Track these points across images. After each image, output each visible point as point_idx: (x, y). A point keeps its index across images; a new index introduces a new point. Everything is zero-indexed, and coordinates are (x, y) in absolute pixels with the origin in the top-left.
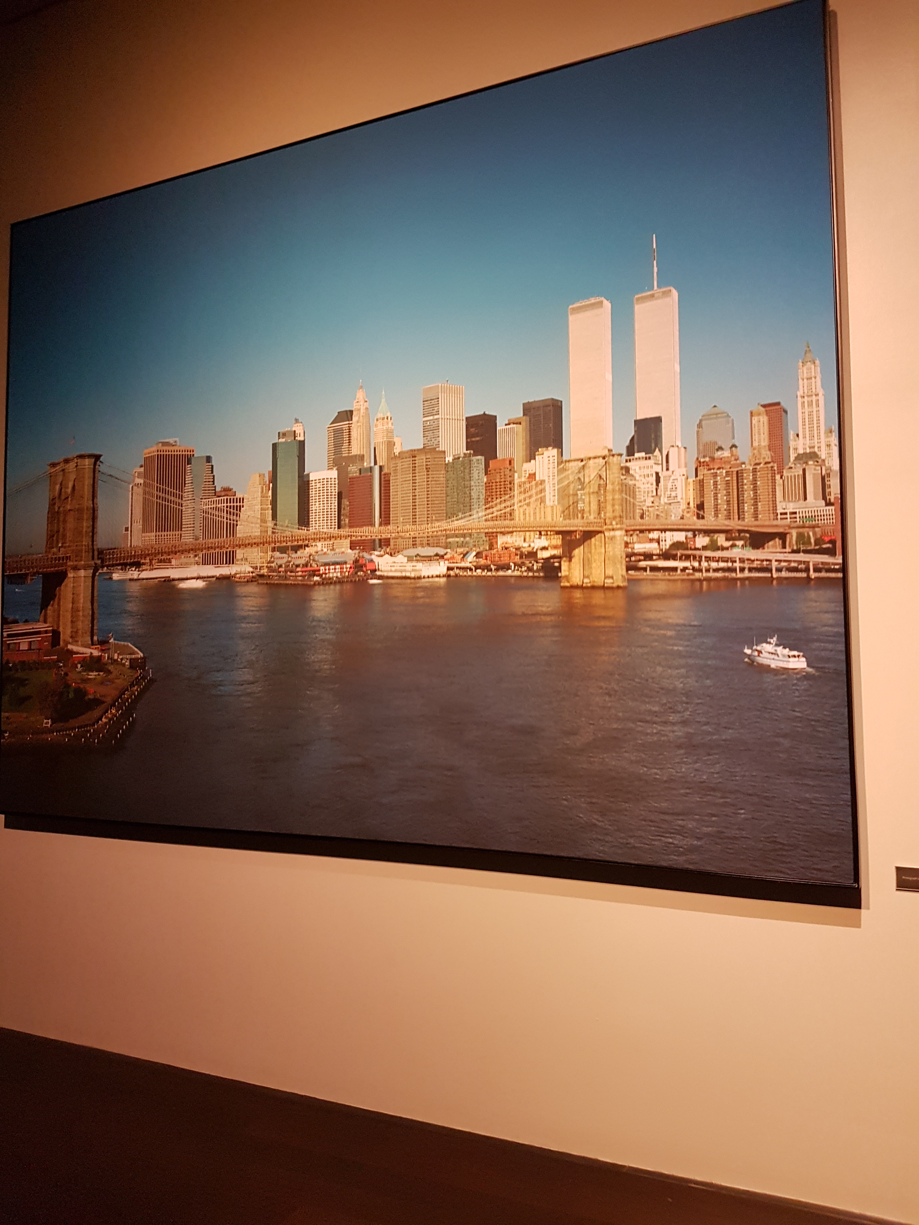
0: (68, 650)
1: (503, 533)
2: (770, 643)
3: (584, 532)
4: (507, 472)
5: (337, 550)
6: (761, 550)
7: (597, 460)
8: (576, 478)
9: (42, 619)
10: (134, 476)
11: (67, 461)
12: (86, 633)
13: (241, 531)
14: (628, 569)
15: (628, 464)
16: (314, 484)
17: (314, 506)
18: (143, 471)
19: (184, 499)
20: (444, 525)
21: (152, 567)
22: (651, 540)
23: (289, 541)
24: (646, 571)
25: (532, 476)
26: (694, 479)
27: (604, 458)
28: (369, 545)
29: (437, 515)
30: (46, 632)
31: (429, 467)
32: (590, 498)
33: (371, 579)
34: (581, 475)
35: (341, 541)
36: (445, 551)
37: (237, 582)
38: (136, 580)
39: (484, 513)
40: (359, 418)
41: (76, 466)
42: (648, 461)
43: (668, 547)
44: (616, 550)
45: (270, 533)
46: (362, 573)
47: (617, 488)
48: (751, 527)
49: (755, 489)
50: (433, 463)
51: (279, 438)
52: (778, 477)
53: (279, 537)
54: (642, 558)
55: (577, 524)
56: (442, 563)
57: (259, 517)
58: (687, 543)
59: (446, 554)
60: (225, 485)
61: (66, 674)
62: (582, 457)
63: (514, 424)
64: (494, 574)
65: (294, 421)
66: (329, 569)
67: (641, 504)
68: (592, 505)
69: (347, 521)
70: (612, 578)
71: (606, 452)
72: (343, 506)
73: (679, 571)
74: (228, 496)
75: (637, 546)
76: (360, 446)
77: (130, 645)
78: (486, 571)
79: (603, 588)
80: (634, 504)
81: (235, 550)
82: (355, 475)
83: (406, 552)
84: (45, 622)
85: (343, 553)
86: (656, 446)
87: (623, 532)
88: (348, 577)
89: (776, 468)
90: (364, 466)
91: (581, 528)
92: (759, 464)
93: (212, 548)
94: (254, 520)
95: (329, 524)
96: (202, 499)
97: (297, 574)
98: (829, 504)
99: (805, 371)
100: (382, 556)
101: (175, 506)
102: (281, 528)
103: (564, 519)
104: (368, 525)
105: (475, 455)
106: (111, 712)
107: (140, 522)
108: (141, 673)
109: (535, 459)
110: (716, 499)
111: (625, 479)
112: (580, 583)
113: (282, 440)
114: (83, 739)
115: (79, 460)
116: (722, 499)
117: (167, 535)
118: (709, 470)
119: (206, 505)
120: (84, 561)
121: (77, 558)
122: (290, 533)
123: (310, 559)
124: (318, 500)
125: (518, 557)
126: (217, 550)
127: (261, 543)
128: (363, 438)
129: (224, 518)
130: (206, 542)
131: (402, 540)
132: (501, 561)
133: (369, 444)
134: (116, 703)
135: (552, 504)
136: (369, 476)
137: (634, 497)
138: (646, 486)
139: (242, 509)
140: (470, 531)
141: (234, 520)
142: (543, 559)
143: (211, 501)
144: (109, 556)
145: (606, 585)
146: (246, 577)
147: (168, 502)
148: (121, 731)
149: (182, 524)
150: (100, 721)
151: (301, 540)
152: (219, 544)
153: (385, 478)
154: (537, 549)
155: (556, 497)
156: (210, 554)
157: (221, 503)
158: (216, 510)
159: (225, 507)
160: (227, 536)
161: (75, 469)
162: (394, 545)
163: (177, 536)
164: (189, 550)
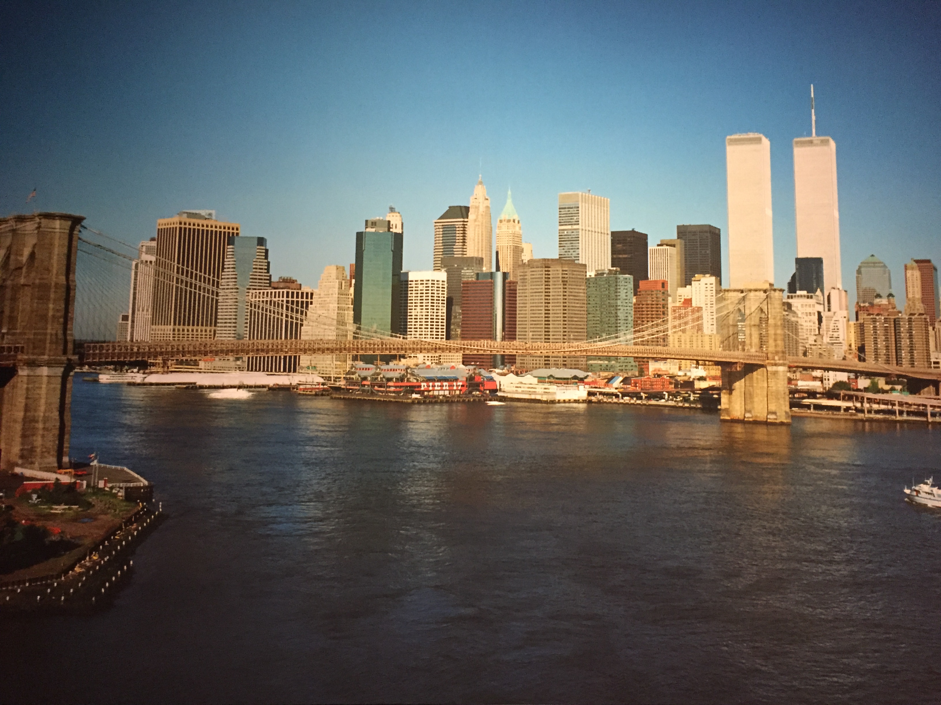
0: (16, 475)
1: (656, 359)
2: (926, 484)
3: (746, 364)
4: (660, 295)
5: (445, 364)
6: (917, 396)
7: (757, 293)
8: (736, 308)
10: (140, 252)
11: (22, 219)
12: (49, 453)
13: (308, 332)
14: (792, 405)
15: (790, 301)
16: (414, 286)
17: (413, 311)
18: (156, 245)
19: (220, 287)
20: (584, 345)
21: (166, 369)
22: (815, 378)
23: (378, 349)
24: (810, 409)
25: (688, 302)
26: (855, 322)
27: (765, 291)
29: (576, 334)
31: (566, 280)
32: (751, 330)
33: (490, 400)
34: (741, 307)
35: (450, 354)
36: (586, 374)
37: (300, 394)
38: (139, 384)
39: (632, 336)
40: (477, 216)
41: (39, 228)
42: (810, 300)
43: (831, 386)
44: (779, 385)
45: (350, 337)
46: (478, 393)
47: (779, 323)
48: (908, 372)
49: (911, 337)
50: (571, 276)
51: (366, 228)
52: (930, 328)
53: (363, 344)
54: (806, 395)
55: (738, 356)
56: (581, 387)
57: (335, 317)
58: (849, 384)
59: (586, 377)
60: (286, 275)
61: (10, 508)
62: (742, 287)
63: (667, 245)
64: (644, 402)
65: (388, 210)
66: (434, 386)
67: (804, 341)
68: (753, 338)
69: (459, 331)
70: (774, 413)
71: (767, 286)
72: (453, 314)
73: (842, 411)
74: (289, 288)
75: (800, 383)
76: (478, 248)
77: (125, 469)
78: (635, 399)
79: (766, 423)
80: (796, 341)
81: (298, 355)
82: (470, 279)
83: (536, 372)
85: (453, 367)
86: (818, 286)
87: (786, 368)
88: (459, 396)
89: (928, 320)
90: (482, 270)
91: (741, 361)
92: (914, 314)
93: (263, 350)
94: (328, 321)
95: (434, 333)
96: (249, 289)
97: (388, 389)
100: (504, 375)
101: (206, 295)
102: (366, 333)
103: (724, 350)
104: (487, 338)
105: (622, 273)
106: (90, 558)
107: (147, 310)
108: (144, 507)
109: (691, 284)
110: (876, 344)
111: (787, 315)
112: (741, 417)
113: (369, 230)
114: (39, 597)
115: (43, 220)
116: (881, 344)
117: (193, 331)
118: (869, 315)
119: (256, 297)
120: (49, 356)
121: (36, 351)
122: (379, 340)
123: (407, 372)
124: (419, 304)
125: (673, 386)
126: (270, 354)
127: (337, 349)
128: (482, 240)
129: (282, 315)
130: (253, 343)
131: (531, 359)
132: (652, 389)
133: (491, 246)
134: (101, 547)
135: (710, 333)
136: (489, 283)
137: (797, 334)
138: (809, 324)
139: (310, 306)
140: (616, 354)
141: (297, 319)
142: (701, 390)
143: (264, 293)
144: (94, 351)
145: (769, 420)
146: (313, 389)
147: (195, 289)
148: (107, 584)
149: (216, 318)
150: (70, 572)
151: (394, 349)
152: (275, 347)
153: (510, 286)
154: (694, 379)
155: (715, 326)
156: (260, 357)
157: (279, 297)
158: (271, 305)
159: (285, 302)
160: (286, 337)
161: (36, 232)
162: (521, 363)
163: (208, 333)
164: (228, 351)
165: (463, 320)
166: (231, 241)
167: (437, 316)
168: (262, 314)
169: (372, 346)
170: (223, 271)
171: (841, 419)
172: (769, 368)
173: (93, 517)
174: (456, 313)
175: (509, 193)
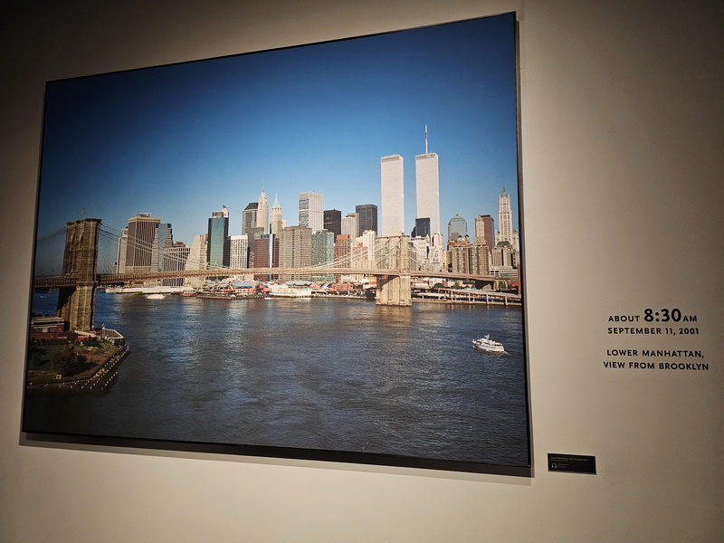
0: (75, 333)
1: (344, 275)
2: (486, 338)
3: (389, 275)
4: (347, 242)
5: (246, 280)
6: (481, 290)
7: (396, 238)
8: (385, 247)
9: (58, 314)
10: (122, 234)
11: (78, 222)
12: (87, 324)
13: (188, 267)
14: (412, 296)
15: (412, 241)
16: (233, 243)
17: (233, 255)
18: (128, 230)
19: (153, 248)
20: (310, 268)
21: (131, 286)
22: (425, 282)
23: (217, 274)
24: (422, 298)
25: (361, 245)
26: (447, 251)
27: (400, 237)
28: (268, 278)
29: (307, 263)
30: (61, 322)
31: (302, 236)
32: (392, 258)
33: (266, 297)
34: (387, 246)
35: (249, 275)
36: (311, 283)
37: (184, 296)
38: (121, 293)
39: (333, 263)
40: (262, 207)
41: (85, 225)
42: (423, 241)
43: (433, 286)
44: (406, 286)
45: (205, 269)
46: (261, 293)
47: (406, 254)
48: (476, 277)
50: (305, 234)
51: (213, 216)
52: (489, 253)
53: (211, 271)
54: (420, 291)
55: (385, 272)
56: (308, 290)
57: (199, 259)
58: (443, 284)
59: (311, 285)
60: (179, 241)
61: (73, 348)
62: (388, 236)
63: (351, 216)
64: (339, 296)
65: (222, 207)
66: (241, 291)
67: (419, 263)
68: (393, 262)
69: (253, 264)
70: (404, 301)
71: (401, 235)
73: (439, 299)
74: (180, 247)
75: (417, 284)
76: (262, 223)
77: (115, 331)
78: (334, 295)
79: (399, 306)
80: (415, 262)
81: (183, 278)
82: (258, 238)
83: (287, 283)
84: (60, 316)
85: (250, 282)
86: (427, 233)
87: (410, 277)
88: (252, 295)
89: (488, 248)
90: (264, 234)
91: (387, 274)
92: (480, 246)
93: (169, 276)
94: (196, 261)
95: (242, 265)
96: (164, 248)
97: (221, 293)
98: (514, 268)
99: (502, 201)
100: (273, 284)
101: (147, 251)
102: (212, 266)
103: (378, 268)
104: (265, 267)
105: (329, 231)
106: (101, 370)
107: (124, 260)
108: (122, 348)
109: (362, 236)
110: (458, 262)
111: (411, 249)
112: (386, 303)
114: (83, 387)
115: (86, 222)
116: (461, 263)
117: (141, 268)
118: (455, 247)
119: (167, 252)
120: (87, 281)
121: (83, 280)
122: (218, 269)
123: (229, 285)
124: (235, 252)
125: (352, 288)
126: (172, 278)
127: (199, 275)
128: (264, 219)
129: (177, 259)
130: (165, 273)
131: (286, 276)
132: (343, 289)
133: (267, 222)
134: (105, 366)
135: (371, 260)
136: (267, 239)
137: (416, 259)
138: (422, 253)
139: (189, 254)
140: (325, 272)
141: (183, 261)
142: (366, 289)
143: (170, 249)
144: (104, 279)
145: (400, 304)
146: (189, 293)
147: (143, 249)
148: (107, 382)
149: (151, 262)
150: (94, 376)
151: (224, 273)
152: (174, 274)
153: (276, 241)
154: (363, 284)
155: (374, 256)
156: (168, 279)
157: (176, 251)
158: (172, 255)
159: (178, 253)
160: (179, 270)
162: (281, 278)
163: (147, 269)
164: (155, 277)
165: (255, 259)
166: (157, 226)
167: (243, 257)
168: (169, 259)
169: (215, 272)
171: (438, 303)
172: (401, 277)
173: (103, 352)
174: (251, 255)
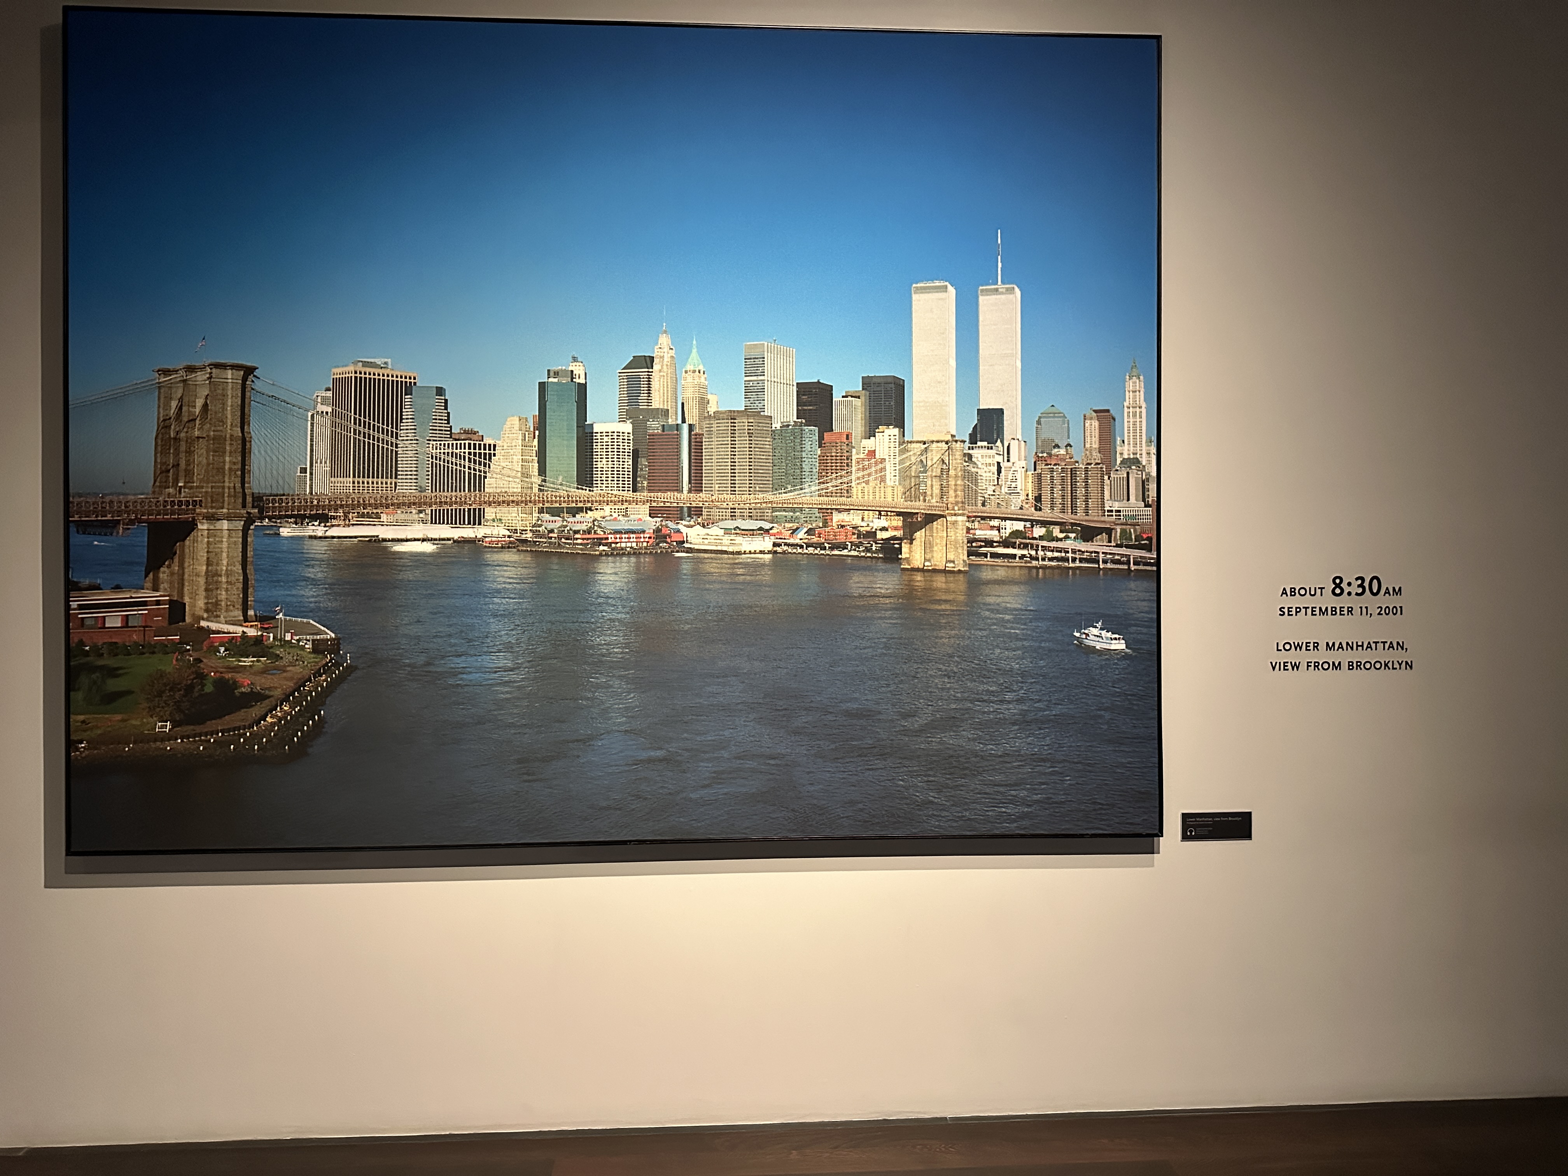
0: (201, 628)
1: (839, 511)
2: (1096, 627)
3: (926, 515)
4: (845, 447)
5: (631, 516)
6: (1090, 543)
7: (939, 444)
8: (919, 460)
9: (149, 584)
10: (316, 403)
11: (191, 369)
12: (234, 606)
13: (492, 484)
14: (970, 554)
15: (971, 452)
16: (599, 437)
17: (599, 463)
18: (331, 395)
19: (399, 440)
20: (769, 497)
21: (347, 522)
22: (992, 528)
23: (564, 502)
24: (987, 557)
25: (872, 453)
26: (1033, 472)
27: (947, 443)
28: (678, 514)
29: (761, 486)
30: (158, 603)
31: (751, 431)
32: (932, 481)
33: (678, 552)
34: (923, 458)
35: (637, 506)
36: (771, 525)
37: (486, 547)
38: (320, 537)
39: (817, 488)
40: (662, 366)
41: (210, 378)
42: (990, 451)
43: (1007, 535)
44: (958, 535)
45: (536, 490)
46: (665, 544)
47: (960, 474)
48: (1082, 521)
49: (1086, 486)
50: (757, 428)
51: (549, 378)
52: (1106, 477)
53: (549, 496)
54: (983, 544)
55: (918, 507)
56: (767, 538)
57: (520, 470)
58: (1025, 533)
59: (771, 529)
60: (467, 426)
61: (198, 660)
62: (924, 439)
63: (852, 397)
64: (828, 552)
65: (571, 360)
66: (621, 538)
67: (983, 492)
68: (934, 489)
69: (645, 483)
70: (953, 562)
71: (949, 438)
72: (639, 466)
73: (1017, 559)
74: (471, 440)
75: (978, 532)
76: (664, 399)
77: (311, 622)
78: (819, 549)
79: (944, 571)
80: (976, 491)
81: (482, 507)
82: (656, 431)
83: (723, 524)
84: (155, 589)
85: (640, 519)
86: (998, 437)
87: (965, 518)
88: (646, 548)
89: (1104, 469)
90: (668, 422)
91: (922, 511)
92: (1091, 464)
93: (446, 503)
94: (513, 474)
95: (621, 485)
96: (430, 440)
97: (575, 542)
98: (1149, 506)
99: (1131, 384)
100: (692, 527)
101: (385, 446)
102: (552, 485)
103: (906, 501)
104: (673, 491)
105: (807, 424)
106: (281, 709)
107: (325, 463)
108: (331, 659)
109: (875, 436)
110: (1052, 493)
111: (968, 466)
112: (921, 566)
113: (550, 380)
114: (232, 747)
115: (214, 370)
116: (1057, 493)
117: (373, 483)
118: (1047, 465)
119: (436, 449)
120: (228, 509)
121: (214, 505)
122: (565, 492)
123: (594, 524)
124: (605, 457)
125: (856, 536)
126: (454, 507)
127: (522, 502)
128: (667, 391)
129: (464, 467)
130: (436, 496)
131: (718, 510)
132: (836, 539)
133: (676, 397)
134: (291, 698)
135: (892, 484)
136: (675, 435)
137: (976, 485)
138: (988, 474)
139: (493, 458)
140: (801, 506)
141: (480, 471)
142: (882, 540)
143: (444, 444)
144: (273, 504)
145: (947, 569)
146: (499, 541)
147: (374, 440)
148: (299, 734)
149: (396, 470)
150: (262, 722)
151: (581, 502)
152: (458, 500)
153: (696, 438)
154: (876, 529)
155: (897, 478)
156: (444, 510)
157: (461, 449)
158: (452, 456)
159: (467, 453)
160: (469, 490)
161: (207, 382)
162: (707, 515)
163: (389, 485)
164: (410, 503)
165: (649, 473)
166: (409, 392)
167: (623, 468)
168: (444, 466)
169: (558, 499)
170: (401, 422)
171: (1016, 566)
172: (949, 518)
173: (282, 670)
174: (642, 465)
175: (694, 342)
